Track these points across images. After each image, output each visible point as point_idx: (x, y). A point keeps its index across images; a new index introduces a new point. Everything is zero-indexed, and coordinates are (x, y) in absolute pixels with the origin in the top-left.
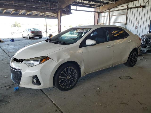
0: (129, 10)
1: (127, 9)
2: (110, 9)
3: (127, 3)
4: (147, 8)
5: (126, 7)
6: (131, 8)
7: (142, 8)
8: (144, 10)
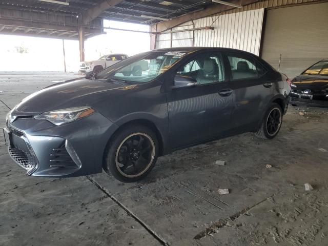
0: (196, 32)
1: (194, 30)
2: (171, 29)
3: (192, 20)
4: (216, 30)
5: (192, 27)
6: (198, 29)
7: (210, 30)
8: (213, 34)
